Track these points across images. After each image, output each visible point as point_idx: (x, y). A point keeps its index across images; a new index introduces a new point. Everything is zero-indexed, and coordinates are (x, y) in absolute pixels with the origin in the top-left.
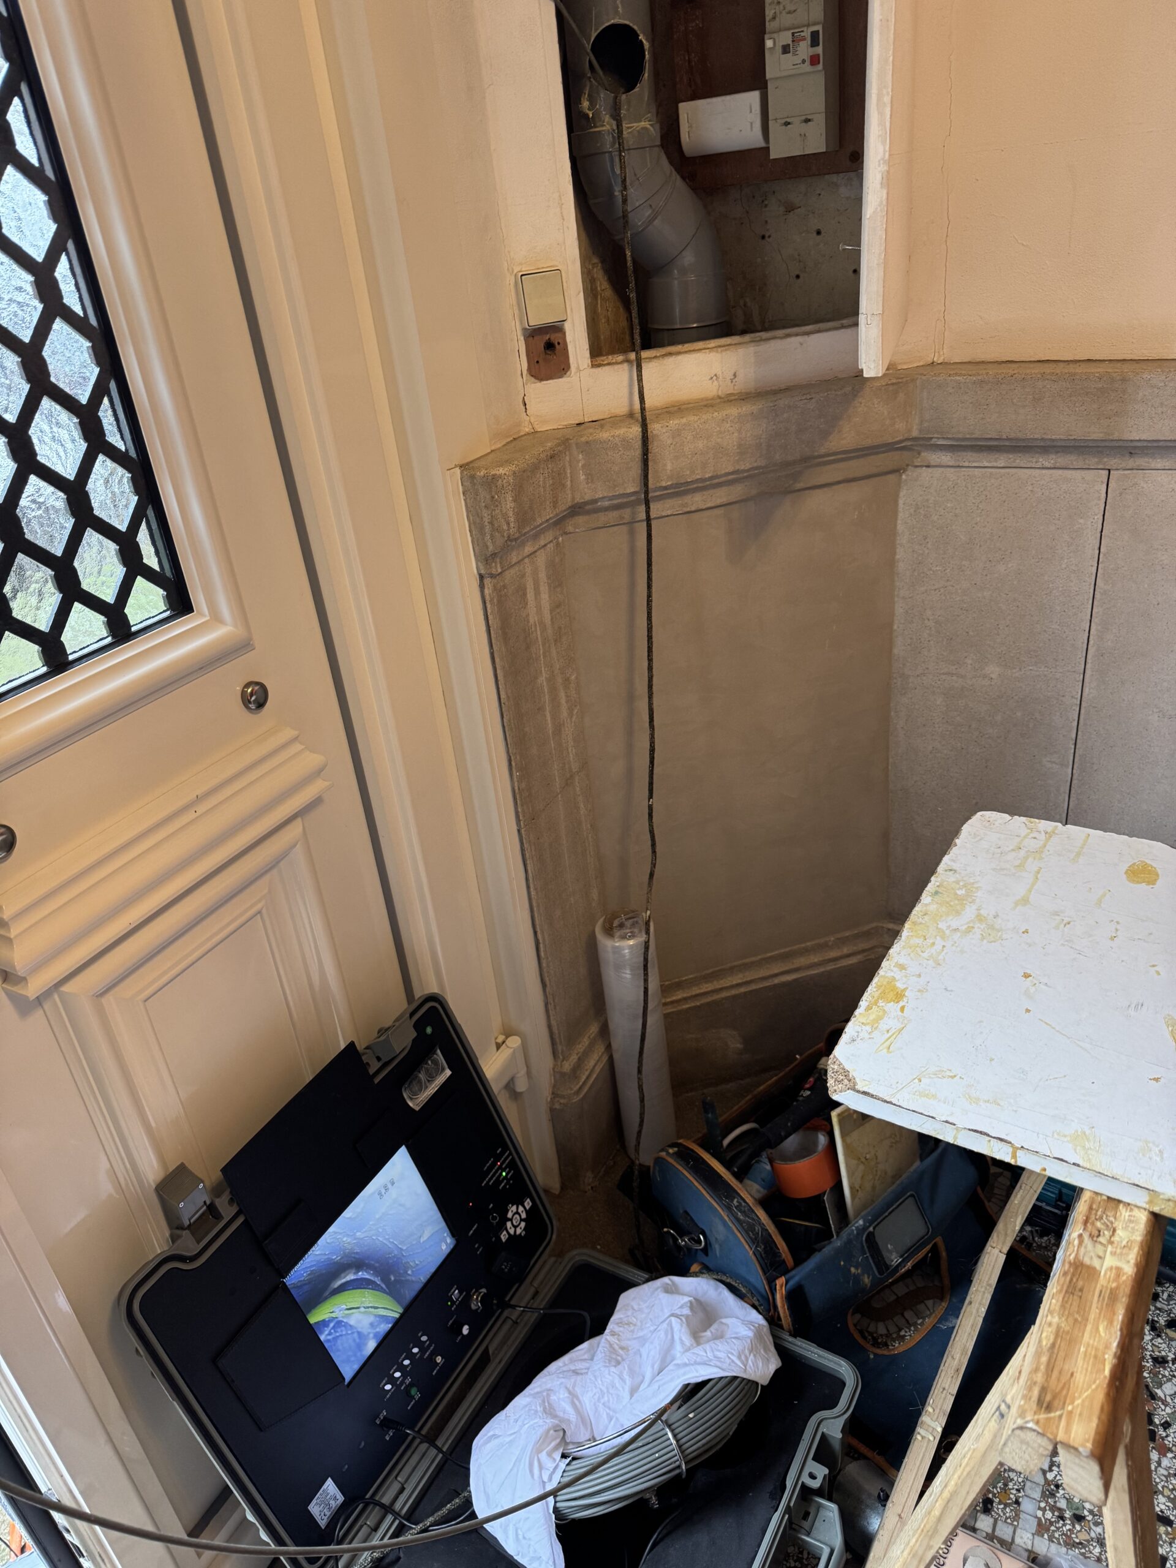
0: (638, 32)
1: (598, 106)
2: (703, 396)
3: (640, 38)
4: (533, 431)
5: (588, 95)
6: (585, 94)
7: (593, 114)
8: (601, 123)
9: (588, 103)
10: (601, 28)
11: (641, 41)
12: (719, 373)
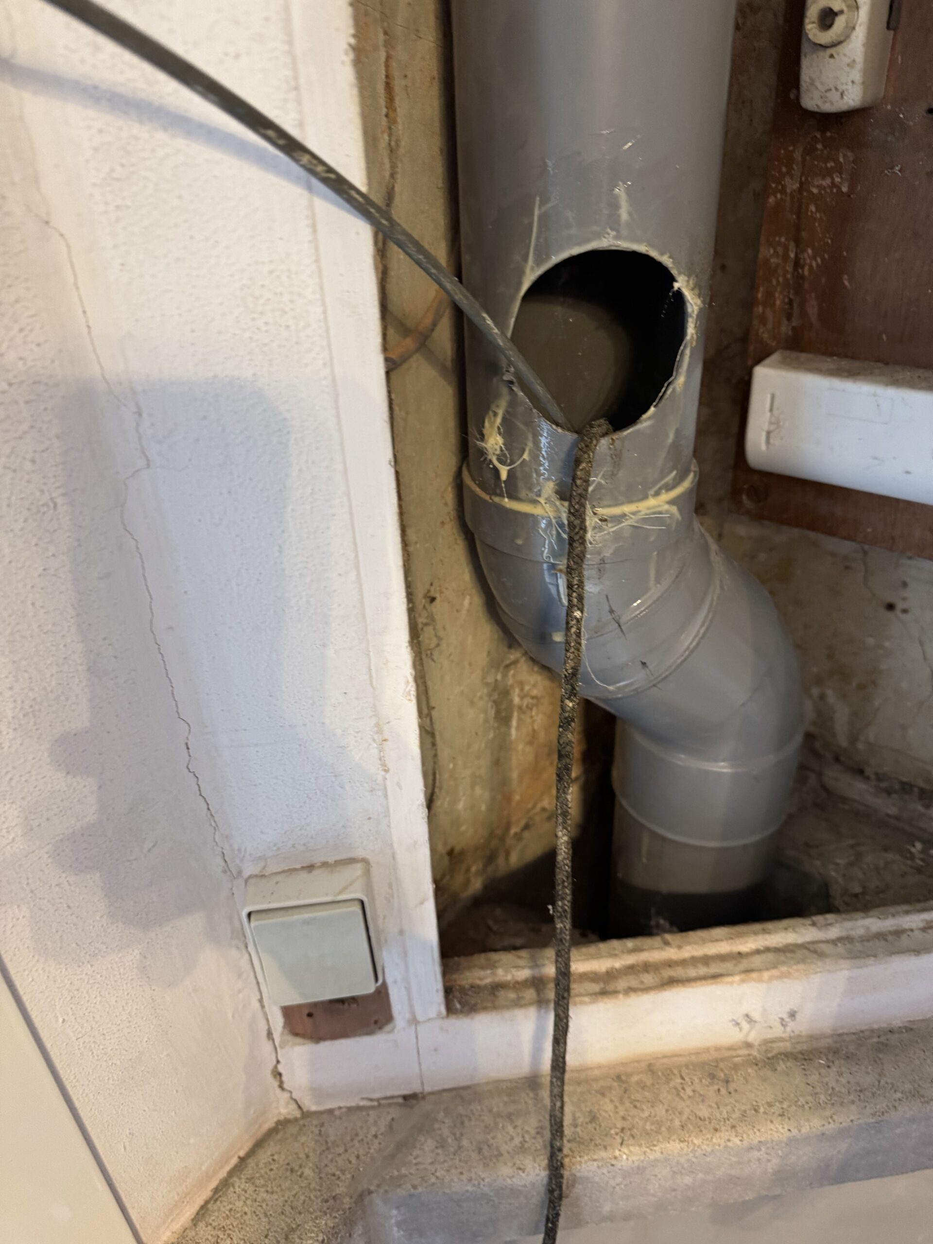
0: (674, 272)
1: (526, 456)
2: (708, 1044)
3: (676, 285)
4: (298, 1114)
5: (504, 419)
6: (495, 414)
7: (510, 472)
8: (532, 495)
9: (500, 440)
10: (555, 259)
11: (679, 294)
12: (756, 1016)
